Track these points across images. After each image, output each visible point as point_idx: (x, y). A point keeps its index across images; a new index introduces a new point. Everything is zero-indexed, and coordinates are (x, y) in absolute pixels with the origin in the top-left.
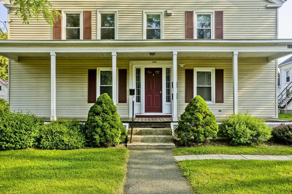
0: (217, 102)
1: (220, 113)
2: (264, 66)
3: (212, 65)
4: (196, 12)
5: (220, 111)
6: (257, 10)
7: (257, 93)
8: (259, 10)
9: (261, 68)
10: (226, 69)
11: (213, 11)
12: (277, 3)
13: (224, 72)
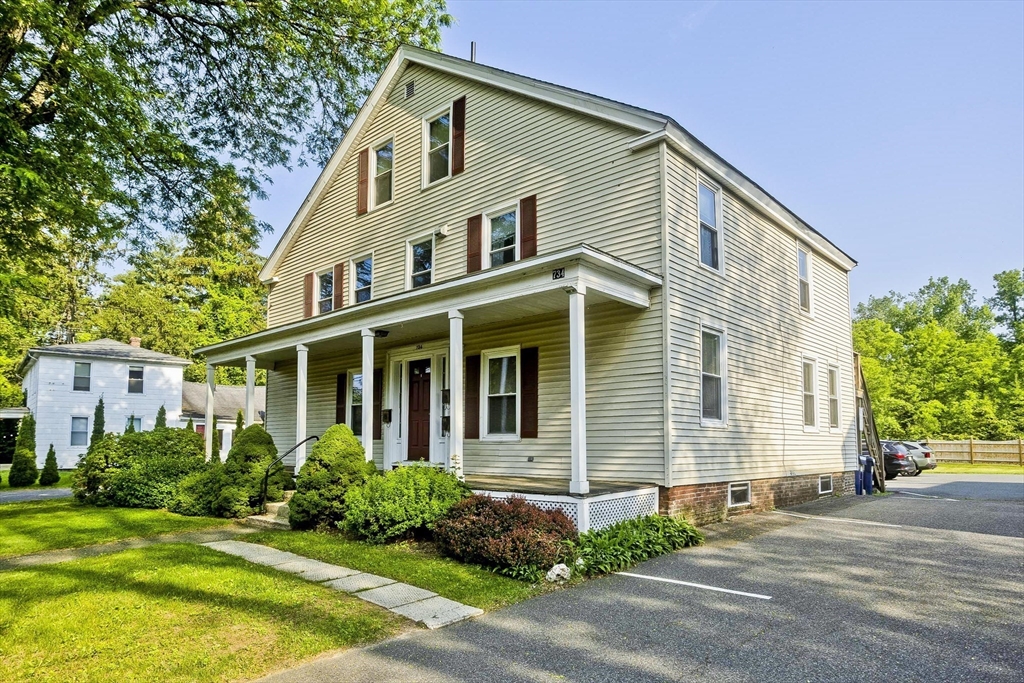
0: (524, 435)
1: (530, 464)
2: (632, 324)
3: (513, 340)
4: (487, 215)
5: (531, 459)
6: (611, 165)
7: (615, 407)
8: (616, 164)
9: (623, 331)
10: (545, 345)
11: (517, 201)
12: (652, 130)
13: (540, 354)
